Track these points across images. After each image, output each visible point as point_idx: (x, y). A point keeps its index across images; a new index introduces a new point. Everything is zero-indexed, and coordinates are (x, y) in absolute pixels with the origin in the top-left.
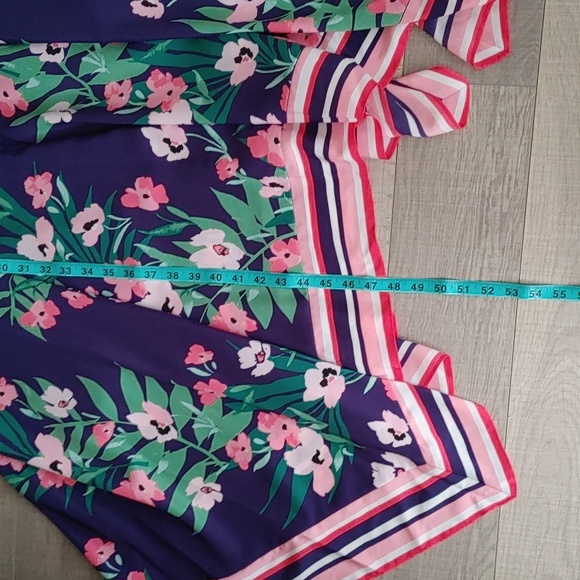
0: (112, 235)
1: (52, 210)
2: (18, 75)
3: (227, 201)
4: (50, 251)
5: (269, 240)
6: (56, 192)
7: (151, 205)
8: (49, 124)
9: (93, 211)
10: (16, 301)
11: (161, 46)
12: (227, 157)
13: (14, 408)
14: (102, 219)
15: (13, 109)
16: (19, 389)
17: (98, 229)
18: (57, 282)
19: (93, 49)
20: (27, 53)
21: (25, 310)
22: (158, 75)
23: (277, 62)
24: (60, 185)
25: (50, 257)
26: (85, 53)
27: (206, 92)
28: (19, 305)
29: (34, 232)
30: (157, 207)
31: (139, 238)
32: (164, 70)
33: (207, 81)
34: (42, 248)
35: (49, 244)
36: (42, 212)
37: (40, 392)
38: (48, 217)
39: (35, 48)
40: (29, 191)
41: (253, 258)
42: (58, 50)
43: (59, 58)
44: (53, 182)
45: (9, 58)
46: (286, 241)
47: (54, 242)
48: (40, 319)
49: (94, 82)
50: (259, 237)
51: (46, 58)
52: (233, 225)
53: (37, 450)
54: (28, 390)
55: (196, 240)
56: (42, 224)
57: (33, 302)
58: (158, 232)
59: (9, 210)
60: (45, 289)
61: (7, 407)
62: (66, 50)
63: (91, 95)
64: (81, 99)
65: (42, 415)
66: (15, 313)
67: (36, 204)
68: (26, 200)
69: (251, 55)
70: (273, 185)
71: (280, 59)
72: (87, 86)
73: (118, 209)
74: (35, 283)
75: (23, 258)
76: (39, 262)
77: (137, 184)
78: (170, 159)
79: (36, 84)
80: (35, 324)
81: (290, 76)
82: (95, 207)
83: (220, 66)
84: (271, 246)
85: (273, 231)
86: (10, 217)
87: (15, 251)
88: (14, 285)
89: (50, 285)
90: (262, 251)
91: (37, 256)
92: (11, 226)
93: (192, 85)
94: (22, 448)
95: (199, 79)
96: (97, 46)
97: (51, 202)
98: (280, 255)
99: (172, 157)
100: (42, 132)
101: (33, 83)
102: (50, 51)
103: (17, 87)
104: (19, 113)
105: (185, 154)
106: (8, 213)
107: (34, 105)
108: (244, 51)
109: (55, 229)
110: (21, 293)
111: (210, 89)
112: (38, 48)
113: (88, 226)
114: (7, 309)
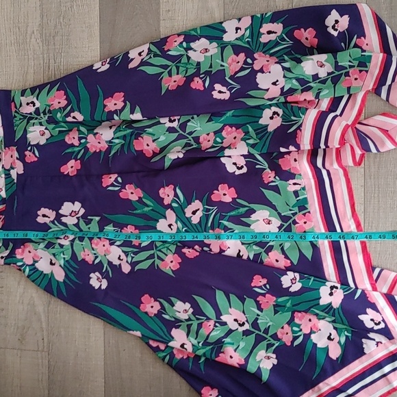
0: (207, 217)
1: (174, 205)
2: (154, 135)
3: (269, 194)
4: (174, 227)
5: (294, 214)
6: (176, 195)
7: (228, 199)
8: (171, 159)
9: (197, 204)
10: (158, 256)
11: (229, 114)
12: (268, 170)
13: (159, 315)
14: (202, 208)
15: (152, 152)
16: (161, 304)
17: (199, 214)
18: (179, 244)
19: (193, 118)
20: (159, 123)
21: (163, 260)
22: (228, 128)
23: (293, 118)
24: (178, 191)
25: (174, 231)
26: (189, 121)
27: (255, 136)
28: (159, 258)
29: (165, 218)
30: (231, 200)
31: (222, 218)
32: (231, 126)
33: (255, 130)
34: (170, 226)
35: (174, 224)
36: (169, 206)
37: (173, 305)
38: (172, 209)
39: (162, 120)
40: (162, 196)
41: (286, 225)
42: (175, 120)
43: (175, 124)
44: (175, 190)
45: (149, 126)
46: (304, 214)
47: (176, 222)
48: (171, 265)
49: (193, 135)
50: (288, 213)
51: (169, 125)
52: (274, 207)
53: (173, 338)
54: (166, 305)
55: (254, 217)
56: (169, 213)
57: (167, 255)
58: (233, 213)
59: (151, 206)
60: (173, 248)
61: (155, 315)
62: (179, 120)
63: (192, 142)
64: (187, 145)
65: (175, 318)
66: (158, 262)
67: (166, 202)
68: (160, 201)
69: (278, 115)
70: (295, 184)
71: (295, 116)
72: (190, 137)
73: (210, 202)
74: (167, 245)
75: (160, 232)
76: (169, 234)
77: (219, 188)
78: (236, 173)
79: (164, 139)
80: (168, 268)
81: (301, 125)
82: (197, 202)
83: (261, 122)
84: (296, 218)
85: (296, 209)
86: (152, 210)
87: (156, 228)
88: (156, 247)
89: (175, 246)
90: (291, 221)
91: (168, 230)
92: (153, 215)
93: (247, 133)
94: (164, 337)
95: (250, 129)
96: (195, 116)
97: (173, 201)
98: (301, 223)
99: (238, 172)
100: (167, 164)
101: (162, 138)
102: (171, 121)
103: (154, 141)
104: (155, 154)
105: (245, 170)
106: (151, 208)
107: (162, 150)
108: (275, 113)
109: (176, 215)
110: (160, 251)
111: (257, 134)
112: (164, 120)
113: (194, 213)
114: (153, 260)
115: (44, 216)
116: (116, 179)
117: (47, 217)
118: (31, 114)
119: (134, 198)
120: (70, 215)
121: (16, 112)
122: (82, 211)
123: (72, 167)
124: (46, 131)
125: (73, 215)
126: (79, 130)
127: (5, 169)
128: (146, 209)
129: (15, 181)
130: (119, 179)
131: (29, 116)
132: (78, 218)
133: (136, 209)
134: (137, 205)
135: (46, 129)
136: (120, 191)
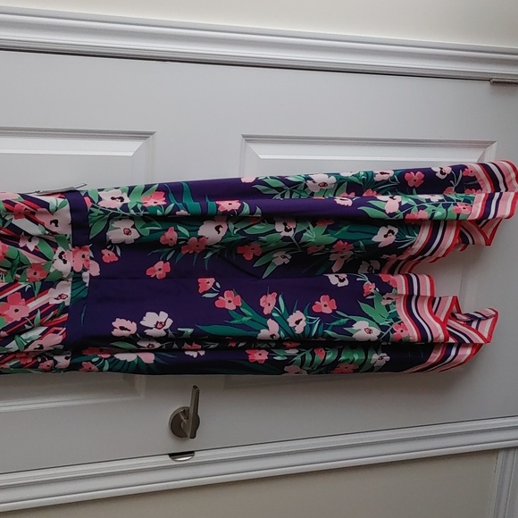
0: (311, 327)
1: (275, 315)
2: (266, 242)
3: (365, 307)
5: (391, 324)
6: (277, 304)
7: (328, 310)
8: (276, 265)
9: (298, 315)
11: (345, 228)
12: (369, 282)
14: (304, 319)
17: (303, 324)
19: (309, 228)
20: (274, 231)
23: (407, 237)
24: (281, 300)
26: (305, 231)
29: (267, 328)
30: (331, 312)
31: (326, 327)
32: (344, 241)
33: (365, 246)
34: (272, 336)
35: (277, 334)
36: (270, 316)
38: (273, 318)
39: (278, 228)
40: (262, 305)
41: (385, 334)
42: (291, 230)
43: (291, 234)
44: (277, 298)
45: (264, 234)
46: (400, 324)
47: (279, 333)
50: (387, 323)
51: (284, 234)
52: (371, 319)
55: (355, 326)
56: (270, 322)
58: (335, 323)
59: (249, 316)
62: (295, 229)
67: (266, 312)
68: (259, 310)
69: (393, 233)
70: (388, 299)
71: (409, 235)
73: (311, 313)
77: (321, 299)
78: (339, 285)
81: (413, 244)
82: (298, 312)
83: (375, 239)
84: (393, 326)
85: (391, 320)
86: (252, 320)
90: (389, 330)
92: (253, 325)
93: (357, 247)
95: (362, 245)
96: (311, 227)
97: (274, 310)
98: (398, 331)
99: (340, 285)
102: (286, 230)
103: (261, 247)
105: (346, 283)
106: (250, 318)
108: (390, 232)
109: (279, 325)
112: (281, 229)
113: (297, 322)
115: (122, 328)
116: (215, 284)
117: (126, 329)
118: (116, 209)
119: (231, 307)
120: (156, 327)
121: (93, 206)
122: (170, 322)
123: (160, 270)
124: (133, 230)
125: (159, 326)
126: (177, 231)
127: (75, 272)
128: (245, 319)
129: (87, 285)
130: (218, 285)
131: (112, 211)
132: (165, 330)
133: (233, 319)
134: (234, 315)
135: (134, 227)
136: (216, 298)
